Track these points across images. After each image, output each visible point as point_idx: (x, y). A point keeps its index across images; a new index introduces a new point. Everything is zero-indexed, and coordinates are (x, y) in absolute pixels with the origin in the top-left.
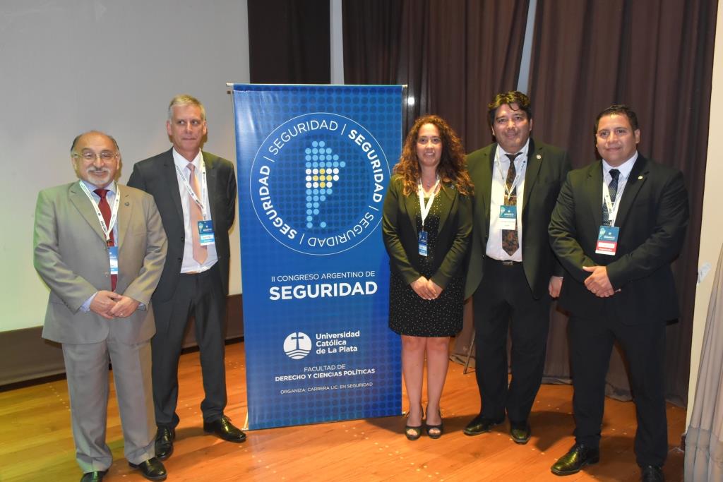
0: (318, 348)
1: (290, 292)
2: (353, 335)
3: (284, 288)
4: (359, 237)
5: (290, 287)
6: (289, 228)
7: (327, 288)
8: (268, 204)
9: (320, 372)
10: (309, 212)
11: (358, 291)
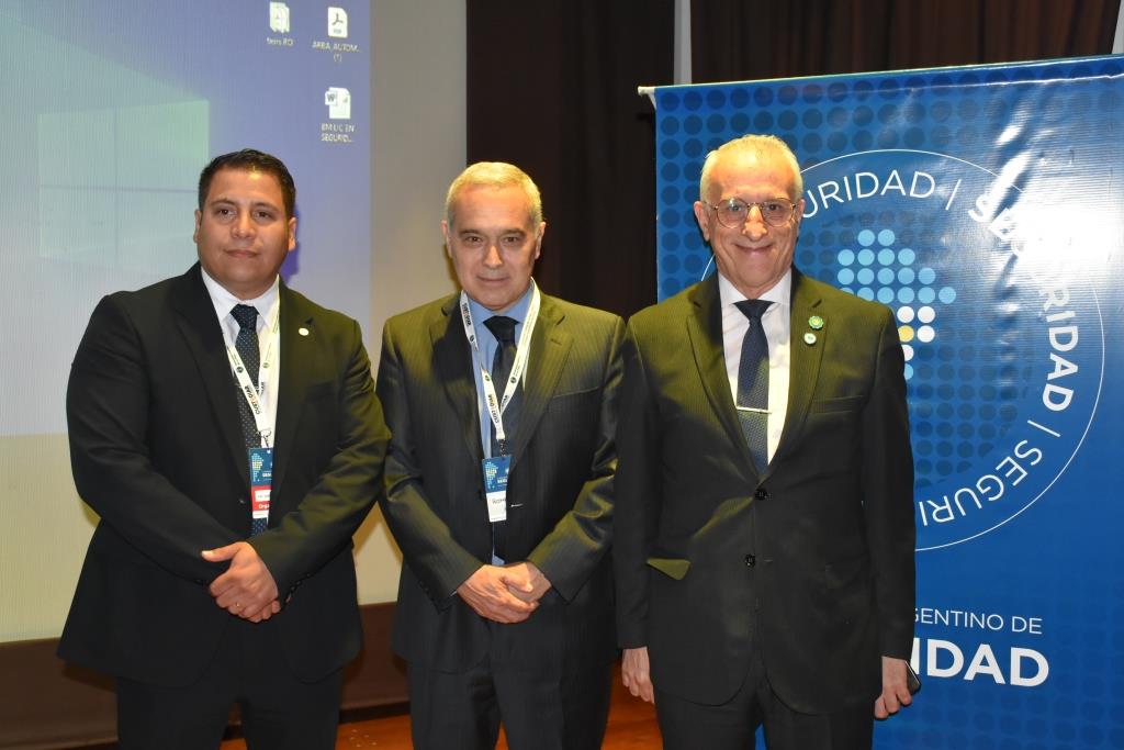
4: (994, 511)
11: (984, 670)
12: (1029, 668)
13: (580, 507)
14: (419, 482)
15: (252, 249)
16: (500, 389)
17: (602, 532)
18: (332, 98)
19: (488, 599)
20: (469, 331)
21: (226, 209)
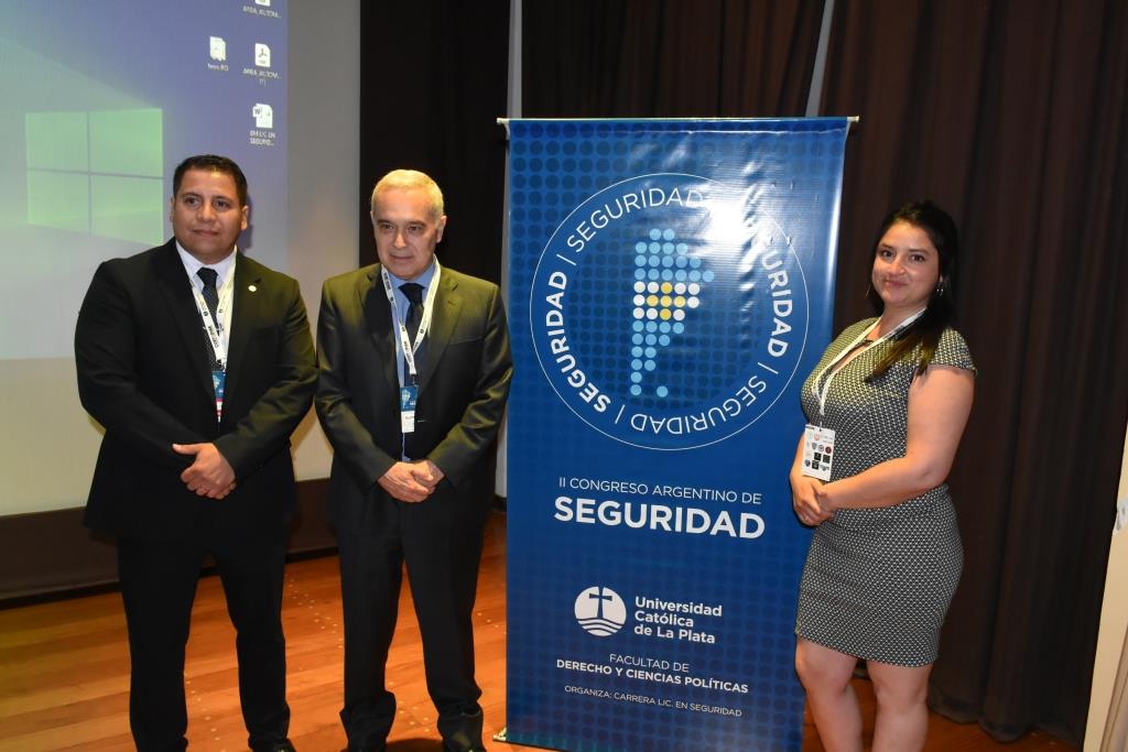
0: (639, 623)
1: (591, 511)
2: (709, 611)
3: (580, 502)
4: (734, 423)
5: (592, 502)
6: (596, 391)
7: (661, 514)
8: (561, 343)
9: (639, 668)
10: (636, 364)
11: (723, 528)
12: (752, 526)
13: (465, 422)
14: (349, 401)
15: (214, 229)
16: (412, 338)
17: (482, 440)
18: (258, 112)
19: (401, 487)
20: (390, 294)
21: (193, 200)
